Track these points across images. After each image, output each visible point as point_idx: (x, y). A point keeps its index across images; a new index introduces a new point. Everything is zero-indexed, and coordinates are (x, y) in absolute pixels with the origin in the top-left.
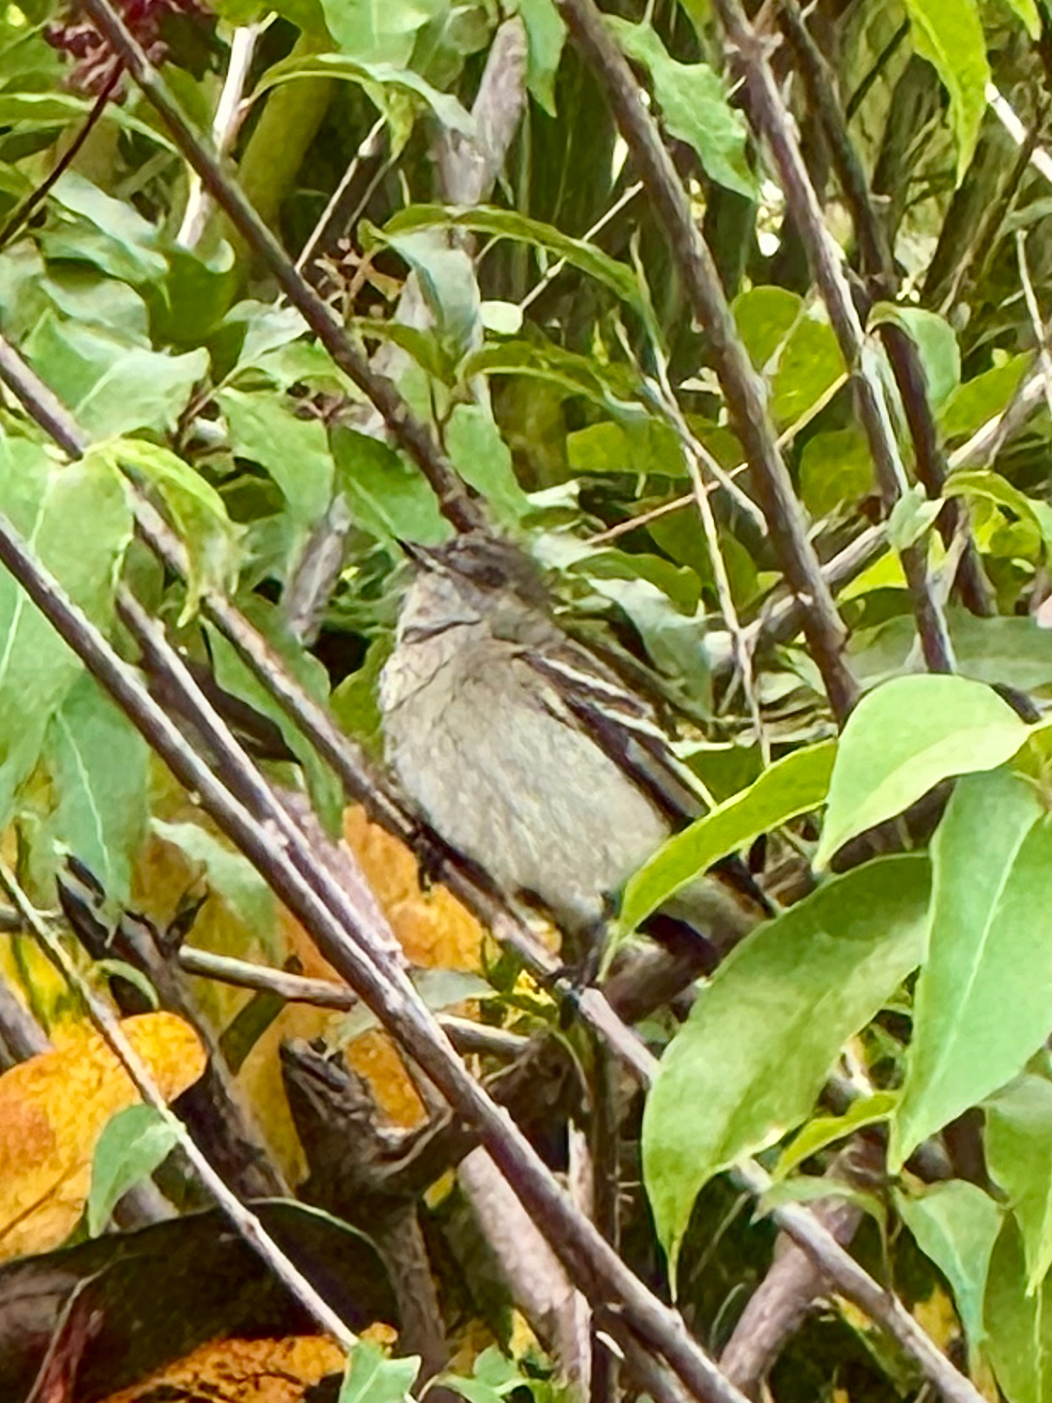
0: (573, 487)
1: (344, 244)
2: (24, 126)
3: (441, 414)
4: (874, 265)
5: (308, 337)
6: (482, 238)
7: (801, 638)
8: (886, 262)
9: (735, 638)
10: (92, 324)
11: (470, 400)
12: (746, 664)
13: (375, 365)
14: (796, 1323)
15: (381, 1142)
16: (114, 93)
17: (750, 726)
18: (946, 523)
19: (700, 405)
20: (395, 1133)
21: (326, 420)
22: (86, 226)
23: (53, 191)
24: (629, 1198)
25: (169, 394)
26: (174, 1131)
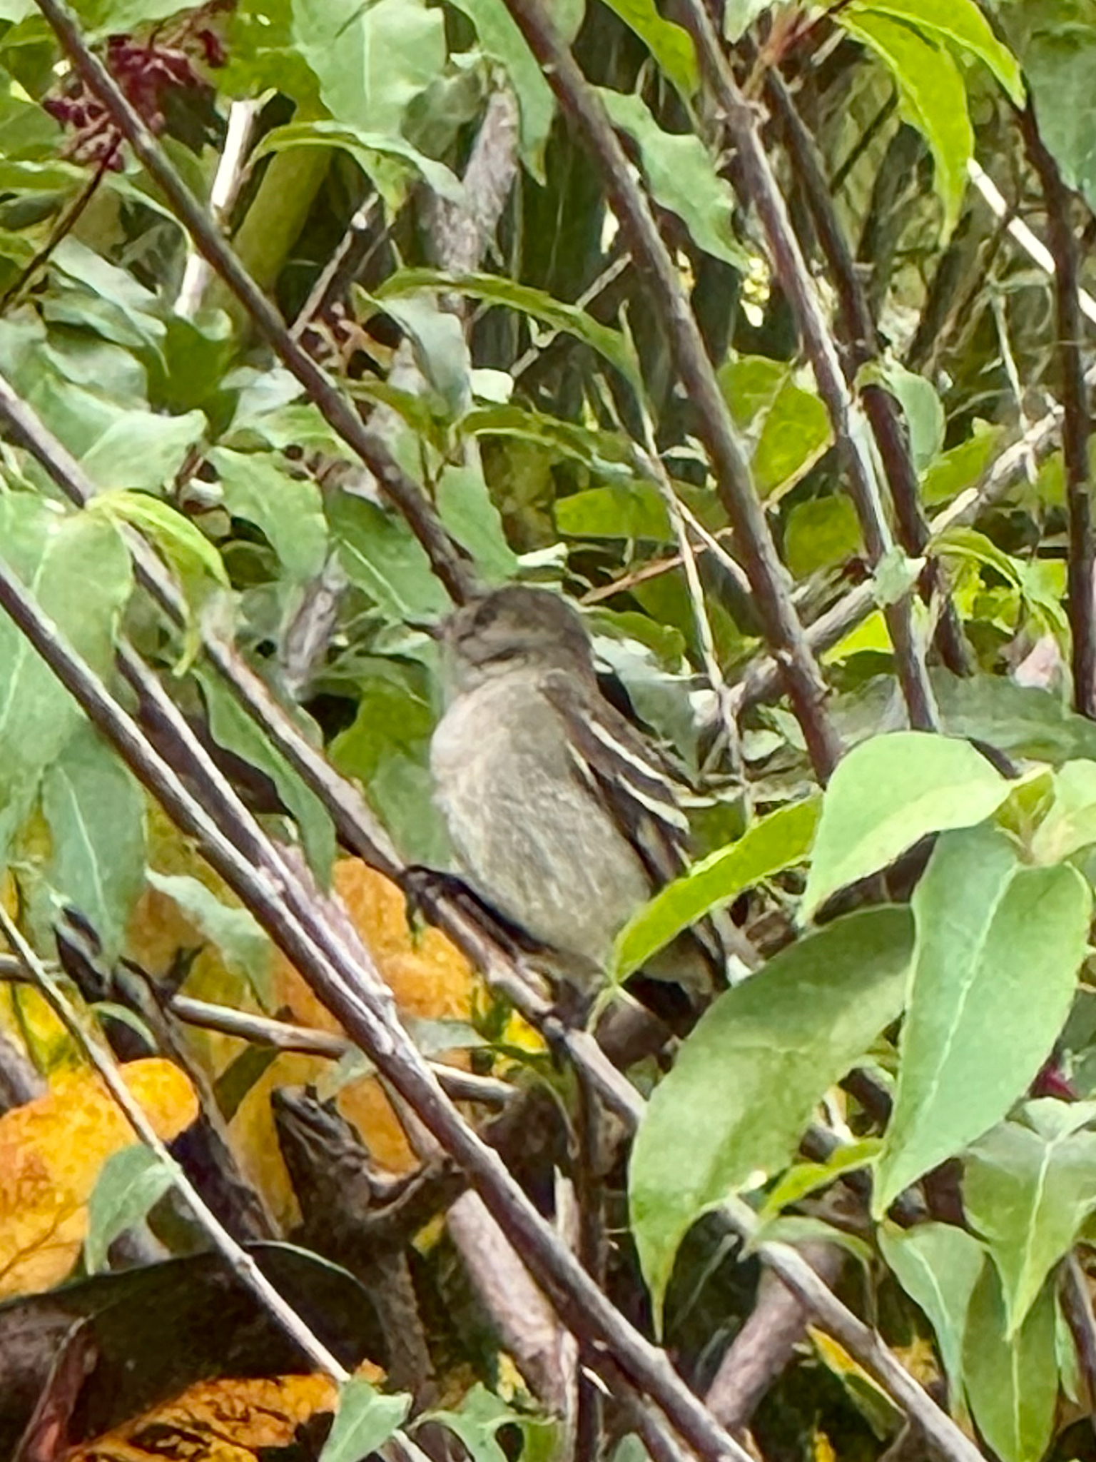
0: (561, 549)
1: (338, 309)
2: (26, 194)
3: (433, 475)
4: (857, 332)
5: (303, 400)
6: (472, 304)
7: (785, 699)
8: (868, 330)
9: (720, 698)
10: (91, 388)
11: (459, 462)
12: (731, 723)
13: (367, 430)
14: (779, 1368)
15: (372, 1186)
16: (113, 160)
17: (735, 783)
18: (926, 584)
19: (686, 472)
20: (385, 1179)
21: (319, 482)
22: (87, 292)
23: (52, 257)
24: (615, 1246)
25: (166, 454)
26: (170, 1172)
